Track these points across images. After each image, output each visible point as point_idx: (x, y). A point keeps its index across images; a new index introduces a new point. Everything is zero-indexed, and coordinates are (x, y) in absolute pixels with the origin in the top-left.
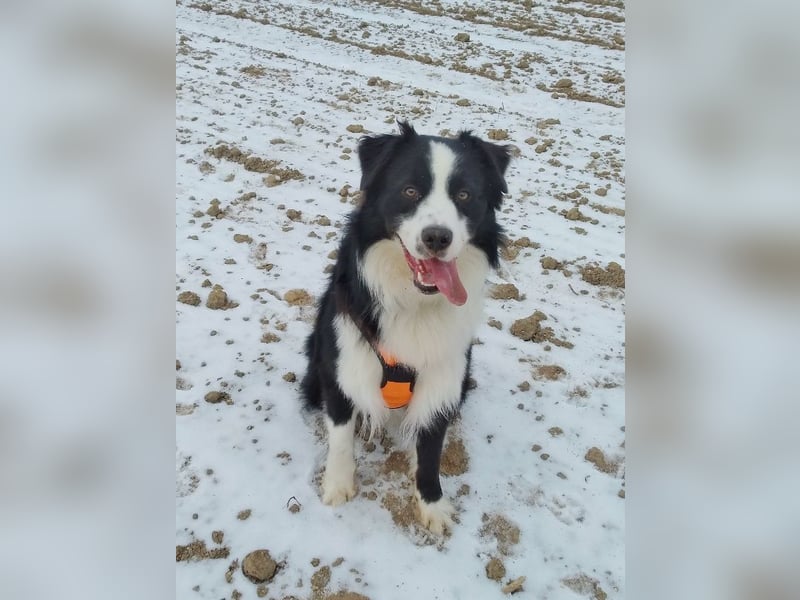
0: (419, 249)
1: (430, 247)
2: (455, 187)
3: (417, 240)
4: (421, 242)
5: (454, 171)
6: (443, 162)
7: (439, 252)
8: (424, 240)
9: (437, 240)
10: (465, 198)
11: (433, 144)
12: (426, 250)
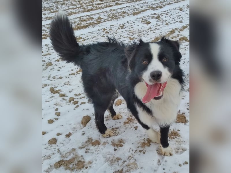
0: (150, 81)
1: (154, 79)
2: (161, 57)
3: (149, 77)
4: (150, 78)
5: (160, 51)
6: (155, 49)
7: (158, 80)
8: (151, 77)
9: (156, 76)
10: (166, 60)
11: (151, 44)
12: (152, 80)
